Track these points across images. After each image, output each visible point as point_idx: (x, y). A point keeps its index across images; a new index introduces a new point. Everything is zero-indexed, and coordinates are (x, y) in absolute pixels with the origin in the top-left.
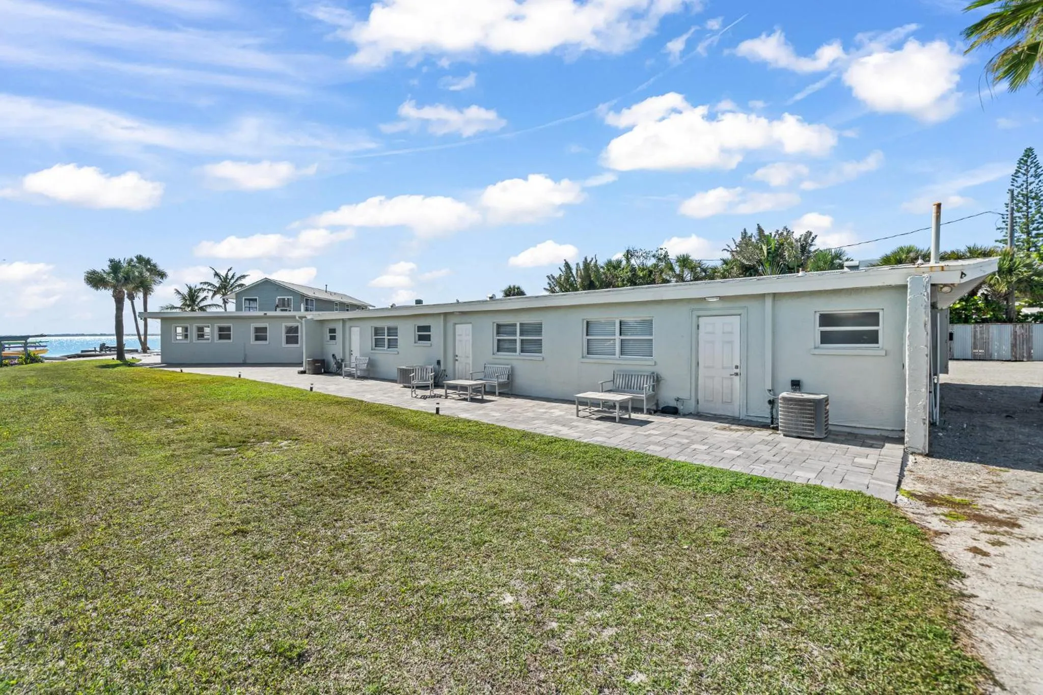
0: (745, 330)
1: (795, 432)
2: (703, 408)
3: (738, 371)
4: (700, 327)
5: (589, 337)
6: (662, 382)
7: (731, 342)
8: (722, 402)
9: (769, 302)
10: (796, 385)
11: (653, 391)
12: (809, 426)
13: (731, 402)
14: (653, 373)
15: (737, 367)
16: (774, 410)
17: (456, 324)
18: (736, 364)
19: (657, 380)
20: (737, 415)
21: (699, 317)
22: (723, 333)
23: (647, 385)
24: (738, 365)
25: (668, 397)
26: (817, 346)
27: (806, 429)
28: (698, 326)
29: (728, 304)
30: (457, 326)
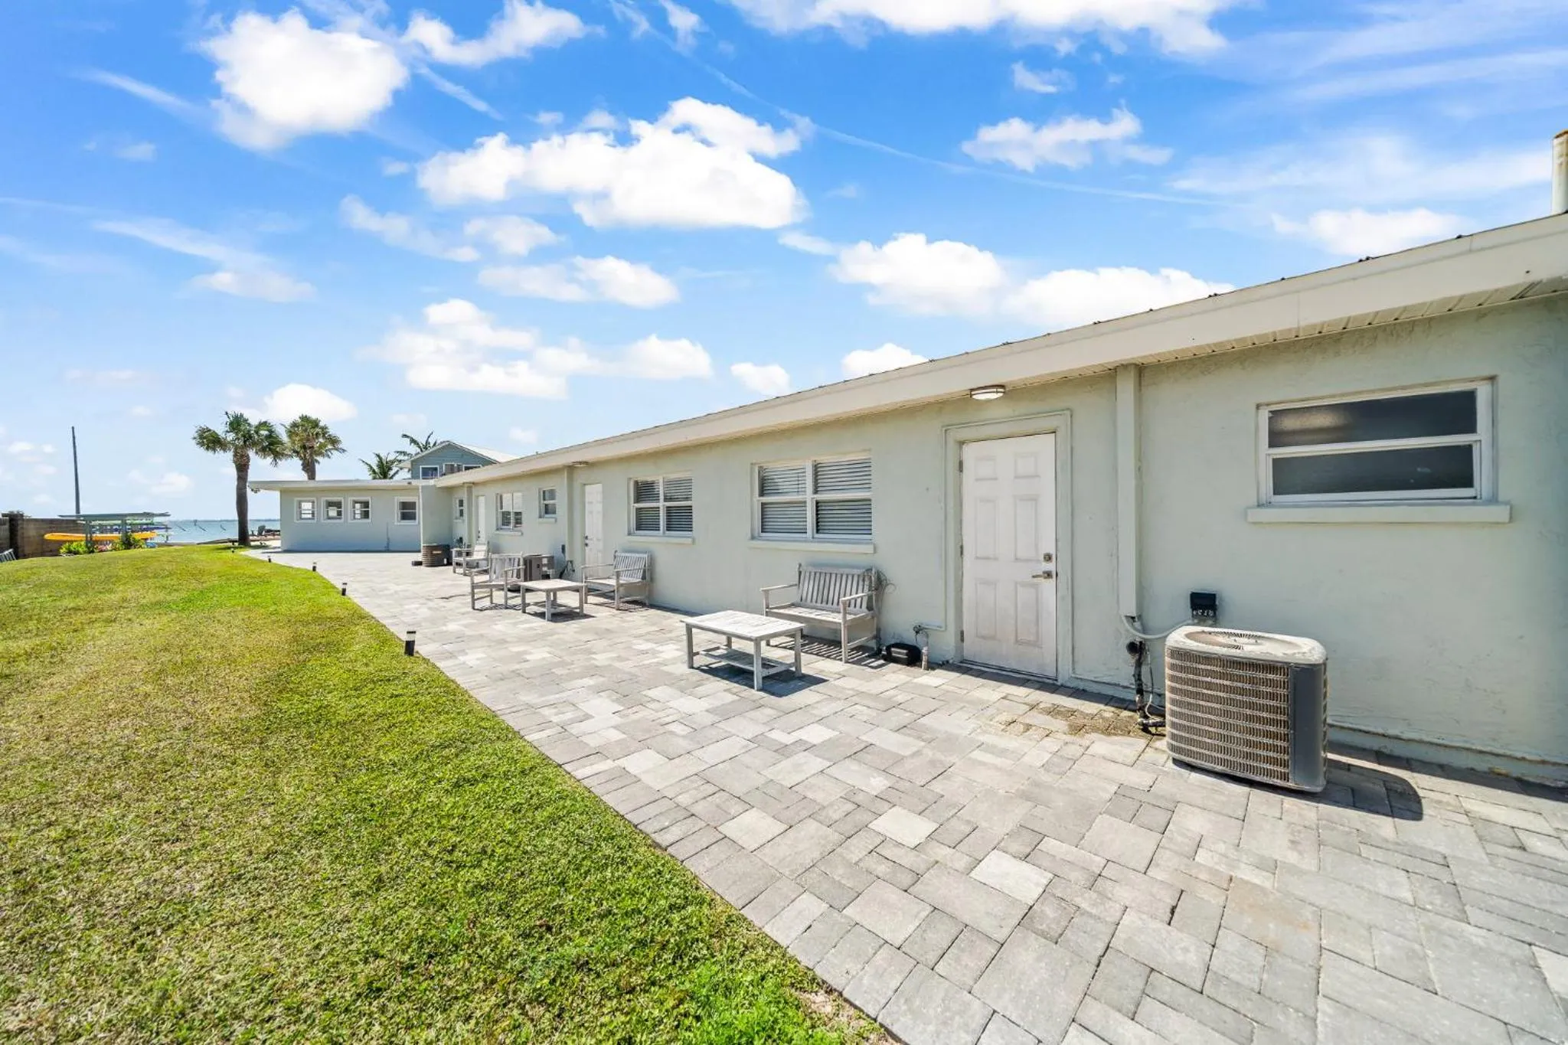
0: (1067, 466)
1: (1222, 762)
2: (972, 649)
3: (1050, 566)
4: (965, 465)
5: (765, 499)
6: (889, 589)
7: (1034, 499)
8: (1017, 641)
9: (1126, 387)
10: (1204, 605)
11: (870, 608)
12: (1267, 747)
13: (1036, 644)
14: (869, 570)
15: (1048, 558)
16: (1145, 669)
17: (585, 485)
18: (1047, 551)
19: (879, 584)
20: (1051, 673)
21: (962, 443)
22: (1016, 477)
23: (859, 594)
24: (1052, 552)
25: (900, 621)
26: (1263, 500)
27: (1257, 757)
28: (961, 464)
29: (1023, 407)
30: (588, 488)
